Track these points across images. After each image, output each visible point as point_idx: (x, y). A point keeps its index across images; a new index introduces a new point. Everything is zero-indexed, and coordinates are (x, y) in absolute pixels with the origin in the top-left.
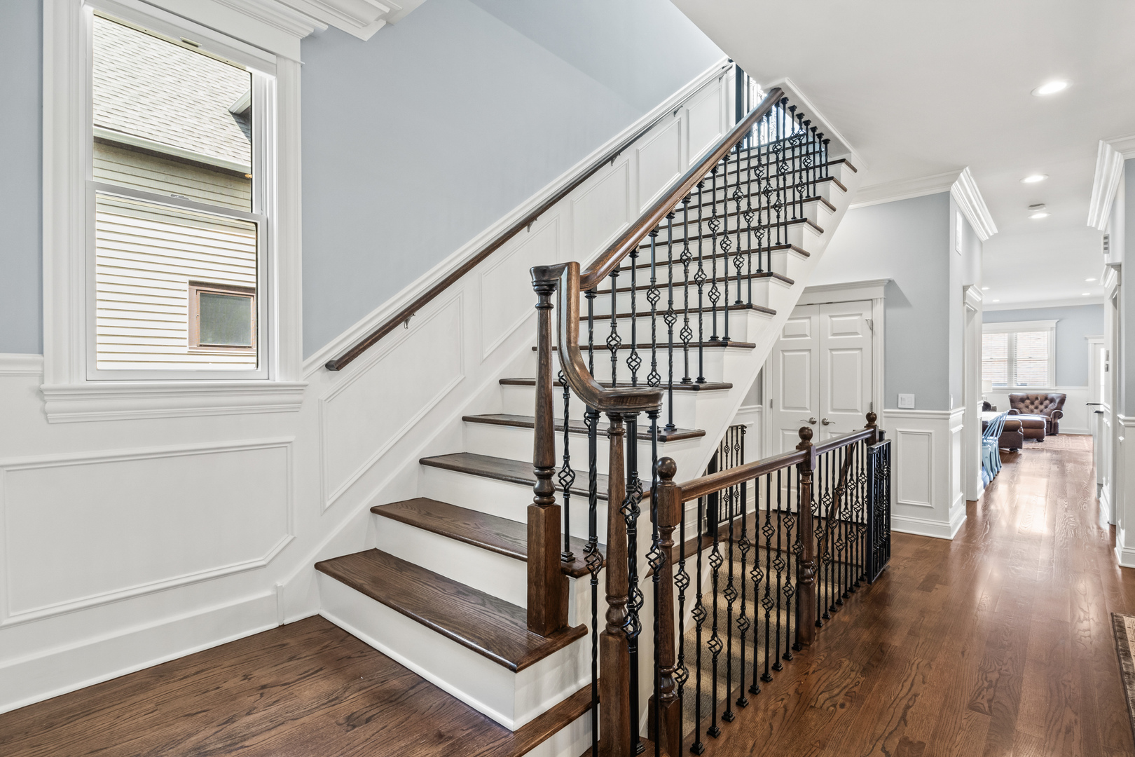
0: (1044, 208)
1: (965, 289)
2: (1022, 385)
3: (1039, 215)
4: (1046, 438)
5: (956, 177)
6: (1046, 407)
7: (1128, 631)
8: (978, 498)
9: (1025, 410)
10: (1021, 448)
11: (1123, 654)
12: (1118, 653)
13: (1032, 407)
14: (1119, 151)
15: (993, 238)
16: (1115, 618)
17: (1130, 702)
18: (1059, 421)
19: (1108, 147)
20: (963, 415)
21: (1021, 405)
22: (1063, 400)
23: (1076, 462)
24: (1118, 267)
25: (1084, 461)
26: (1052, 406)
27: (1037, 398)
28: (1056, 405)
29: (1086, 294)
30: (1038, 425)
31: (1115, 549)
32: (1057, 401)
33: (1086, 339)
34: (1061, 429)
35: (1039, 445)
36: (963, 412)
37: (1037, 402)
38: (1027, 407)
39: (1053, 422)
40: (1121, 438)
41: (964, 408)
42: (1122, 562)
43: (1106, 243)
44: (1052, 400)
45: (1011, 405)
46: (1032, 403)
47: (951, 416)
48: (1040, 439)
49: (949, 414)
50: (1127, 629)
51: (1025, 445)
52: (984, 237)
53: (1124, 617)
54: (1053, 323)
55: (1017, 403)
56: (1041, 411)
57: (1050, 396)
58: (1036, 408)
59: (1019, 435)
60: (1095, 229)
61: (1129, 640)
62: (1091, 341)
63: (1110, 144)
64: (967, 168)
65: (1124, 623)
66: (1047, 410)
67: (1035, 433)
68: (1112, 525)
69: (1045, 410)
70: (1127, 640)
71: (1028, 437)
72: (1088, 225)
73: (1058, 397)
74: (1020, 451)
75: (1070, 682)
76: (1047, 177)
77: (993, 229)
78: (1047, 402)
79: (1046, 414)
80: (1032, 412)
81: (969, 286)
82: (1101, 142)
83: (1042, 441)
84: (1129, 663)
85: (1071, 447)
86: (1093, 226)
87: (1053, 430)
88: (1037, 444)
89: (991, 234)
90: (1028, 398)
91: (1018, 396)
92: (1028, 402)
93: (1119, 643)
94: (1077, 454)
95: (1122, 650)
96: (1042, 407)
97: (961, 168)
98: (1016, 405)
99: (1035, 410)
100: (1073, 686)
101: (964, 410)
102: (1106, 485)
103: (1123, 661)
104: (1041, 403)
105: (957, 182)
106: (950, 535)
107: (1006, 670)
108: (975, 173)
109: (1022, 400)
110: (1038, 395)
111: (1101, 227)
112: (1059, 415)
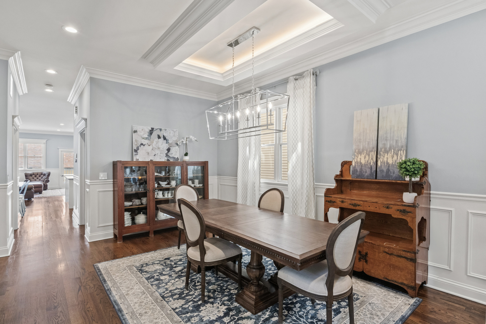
0: (52, 88)
1: (14, 117)
2: (30, 168)
3: (49, 90)
4: (43, 192)
5: (13, 54)
6: (42, 178)
7: (102, 270)
8: (18, 227)
9: (32, 180)
10: (33, 198)
11: (104, 282)
12: (101, 282)
13: (35, 178)
14: (89, 72)
15: (24, 95)
16: (95, 266)
17: (113, 302)
18: (48, 184)
19: (85, 70)
20: (12, 185)
21: (31, 178)
22: (49, 174)
23: (58, 201)
24: (86, 120)
25: (61, 200)
26: (44, 177)
27: (38, 174)
28: (46, 177)
29: (59, 130)
30: (40, 186)
31: (85, 235)
32: (47, 175)
33: (58, 149)
34: (48, 187)
35: (41, 195)
36: (12, 184)
37: (38, 176)
38: (33, 178)
39: (45, 184)
40: (88, 190)
41: (13, 181)
42: (89, 240)
43: (76, 110)
44: (44, 175)
45: (26, 178)
46: (36, 176)
47: (8, 187)
48: (41, 193)
49: (7, 185)
50: (101, 269)
51: (35, 196)
52: (21, 93)
53: (98, 264)
54: (45, 141)
55: (28, 177)
56: (40, 180)
57: (43, 173)
58: (38, 178)
59: (32, 192)
60: (70, 103)
61: (103, 274)
62: (60, 150)
63: (86, 68)
64: (19, 52)
65: (99, 267)
66: (43, 179)
67: (39, 190)
68: (80, 225)
69: (41, 179)
70: (102, 274)
71: (36, 192)
72: (68, 101)
73: (47, 173)
74: (33, 199)
75: (90, 307)
76: (57, 73)
77: (26, 91)
78: (42, 175)
79: (42, 181)
80: (36, 180)
81: (16, 116)
82: (82, 66)
83: (41, 194)
84: (107, 285)
85: (54, 195)
86: (70, 102)
87: (46, 188)
88: (39, 195)
89: (24, 93)
90: (34, 174)
91: (29, 173)
92: (33, 176)
93: (101, 277)
94: (57, 197)
95: (102, 280)
96: (40, 178)
97: (17, 51)
98: (28, 178)
99: (37, 180)
100: (92, 309)
101: (13, 182)
102: (76, 209)
103: (105, 285)
104: (40, 176)
105: (12, 57)
106: (8, 254)
107: (61, 320)
108: (23, 56)
109: (31, 175)
110: (38, 173)
111: (73, 103)
112: (48, 181)
